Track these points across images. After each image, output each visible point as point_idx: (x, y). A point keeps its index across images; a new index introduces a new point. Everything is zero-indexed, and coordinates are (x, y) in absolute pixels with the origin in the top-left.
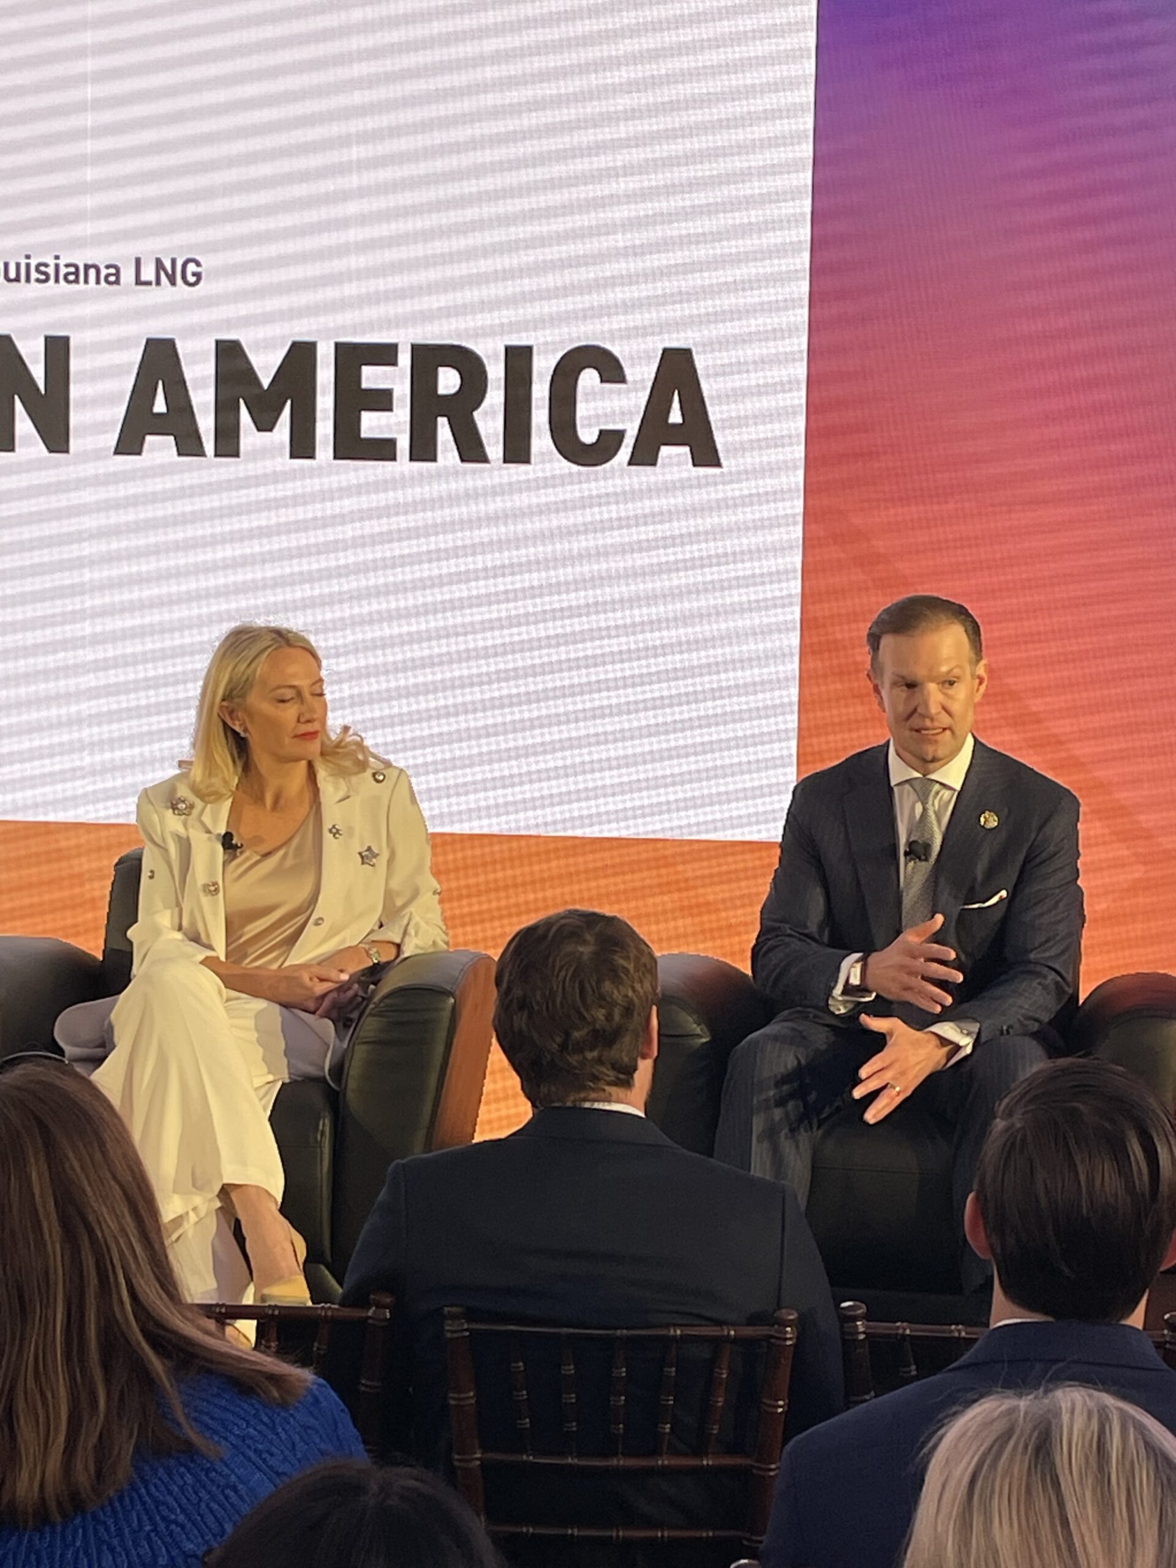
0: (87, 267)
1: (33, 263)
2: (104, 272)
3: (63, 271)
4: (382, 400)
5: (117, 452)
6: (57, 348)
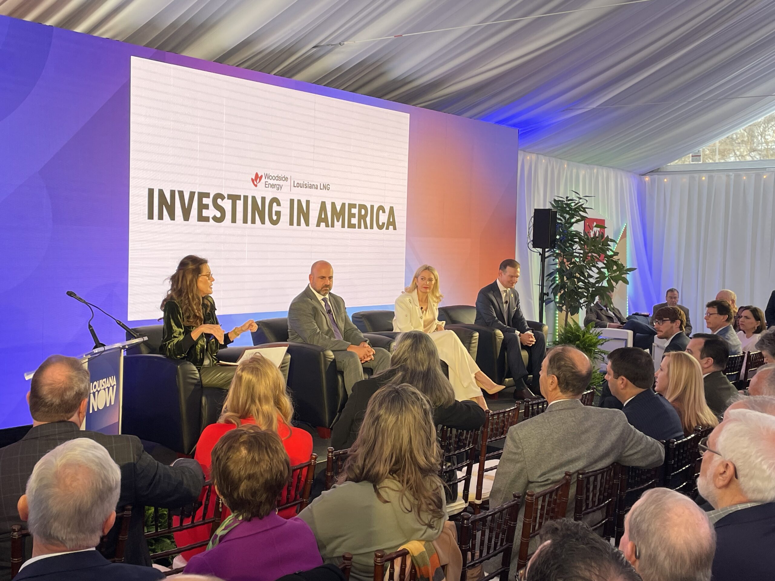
0: (313, 185)
1: (305, 183)
2: (315, 186)
3: (309, 186)
4: (354, 216)
5: (317, 226)
6: (308, 202)
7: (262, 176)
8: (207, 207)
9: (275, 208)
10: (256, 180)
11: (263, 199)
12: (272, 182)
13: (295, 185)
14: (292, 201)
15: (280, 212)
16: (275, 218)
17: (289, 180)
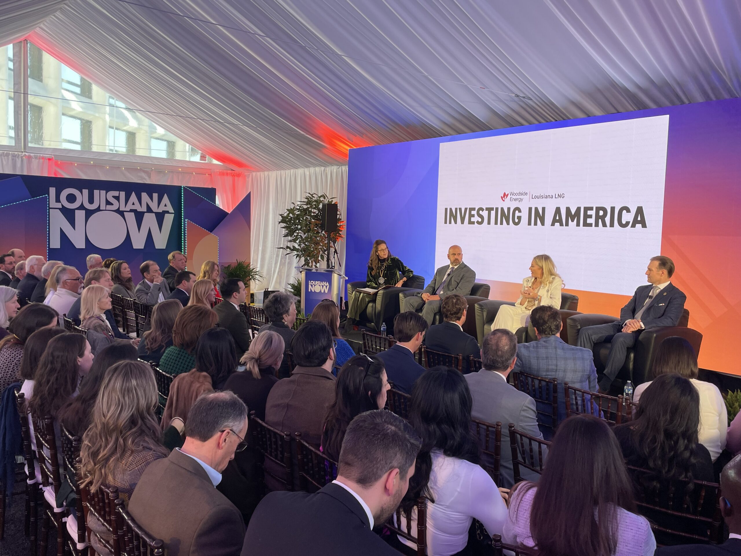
0: (548, 196)
1: (541, 195)
2: (551, 196)
3: (545, 196)
4: (590, 216)
5: (551, 225)
6: (544, 209)
7: (508, 194)
8: (473, 216)
9: (517, 214)
10: (504, 197)
11: (509, 209)
12: (515, 197)
13: (533, 197)
14: (530, 209)
15: (521, 216)
16: (517, 220)
17: (528, 194)
